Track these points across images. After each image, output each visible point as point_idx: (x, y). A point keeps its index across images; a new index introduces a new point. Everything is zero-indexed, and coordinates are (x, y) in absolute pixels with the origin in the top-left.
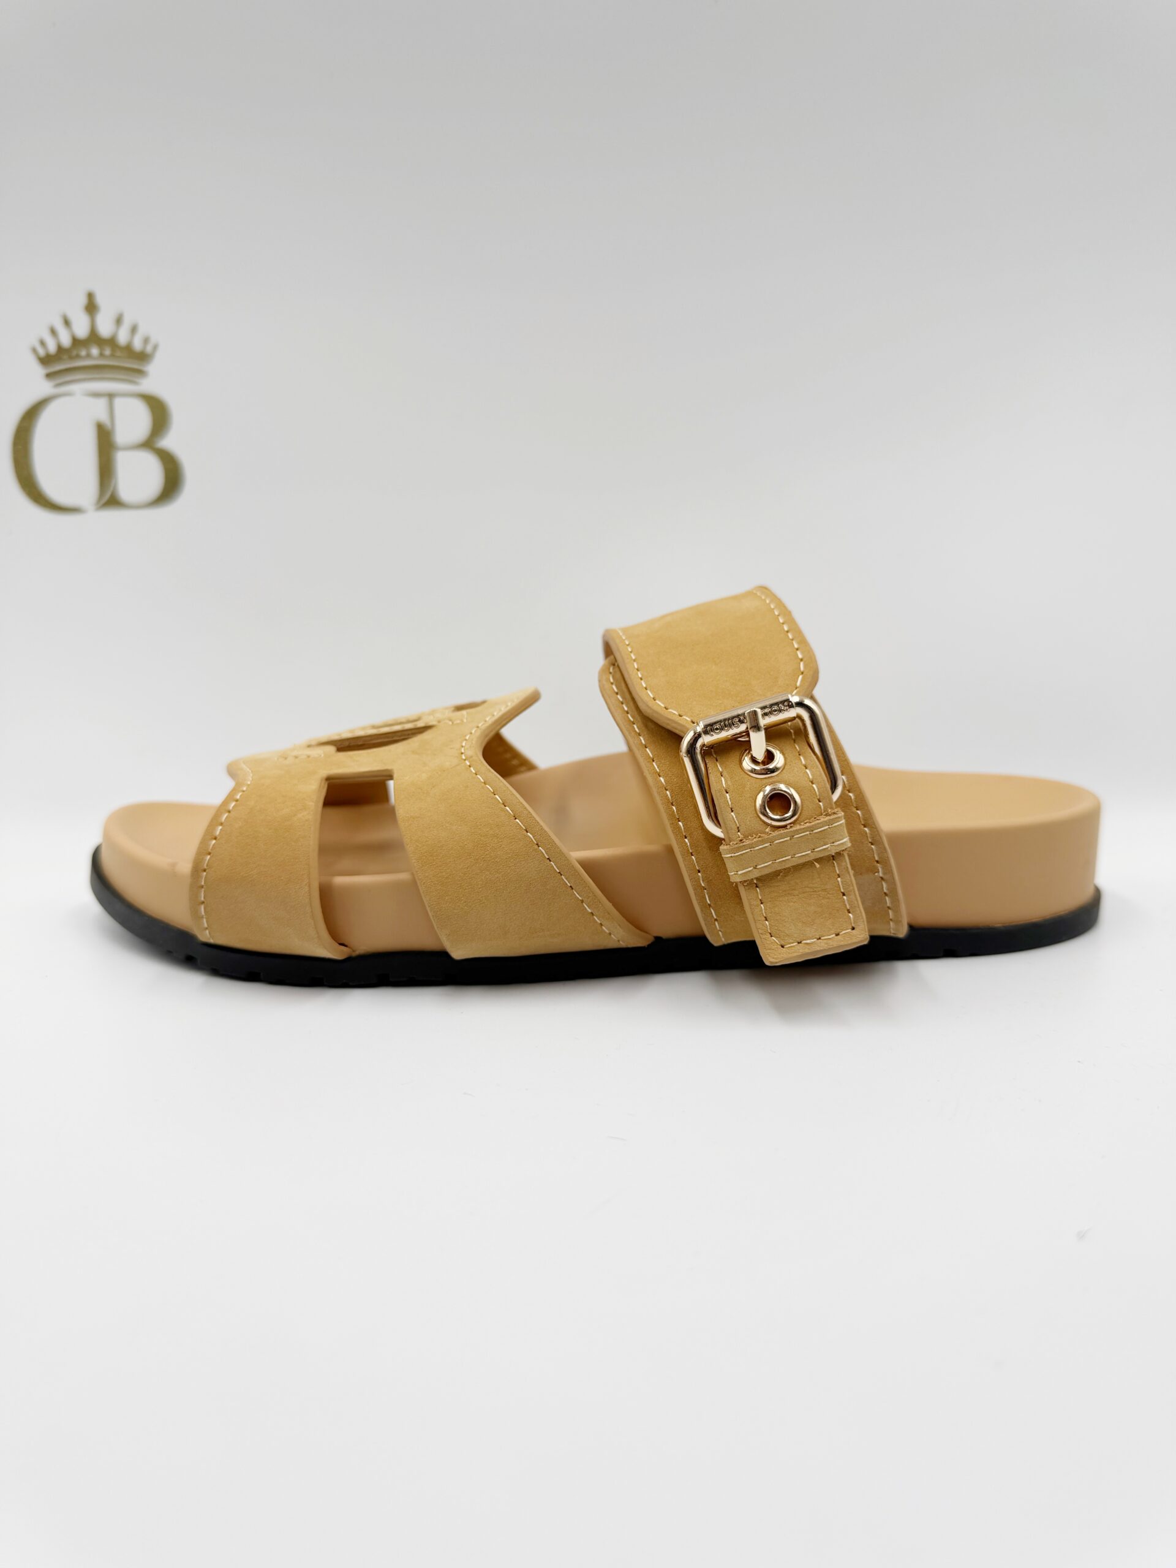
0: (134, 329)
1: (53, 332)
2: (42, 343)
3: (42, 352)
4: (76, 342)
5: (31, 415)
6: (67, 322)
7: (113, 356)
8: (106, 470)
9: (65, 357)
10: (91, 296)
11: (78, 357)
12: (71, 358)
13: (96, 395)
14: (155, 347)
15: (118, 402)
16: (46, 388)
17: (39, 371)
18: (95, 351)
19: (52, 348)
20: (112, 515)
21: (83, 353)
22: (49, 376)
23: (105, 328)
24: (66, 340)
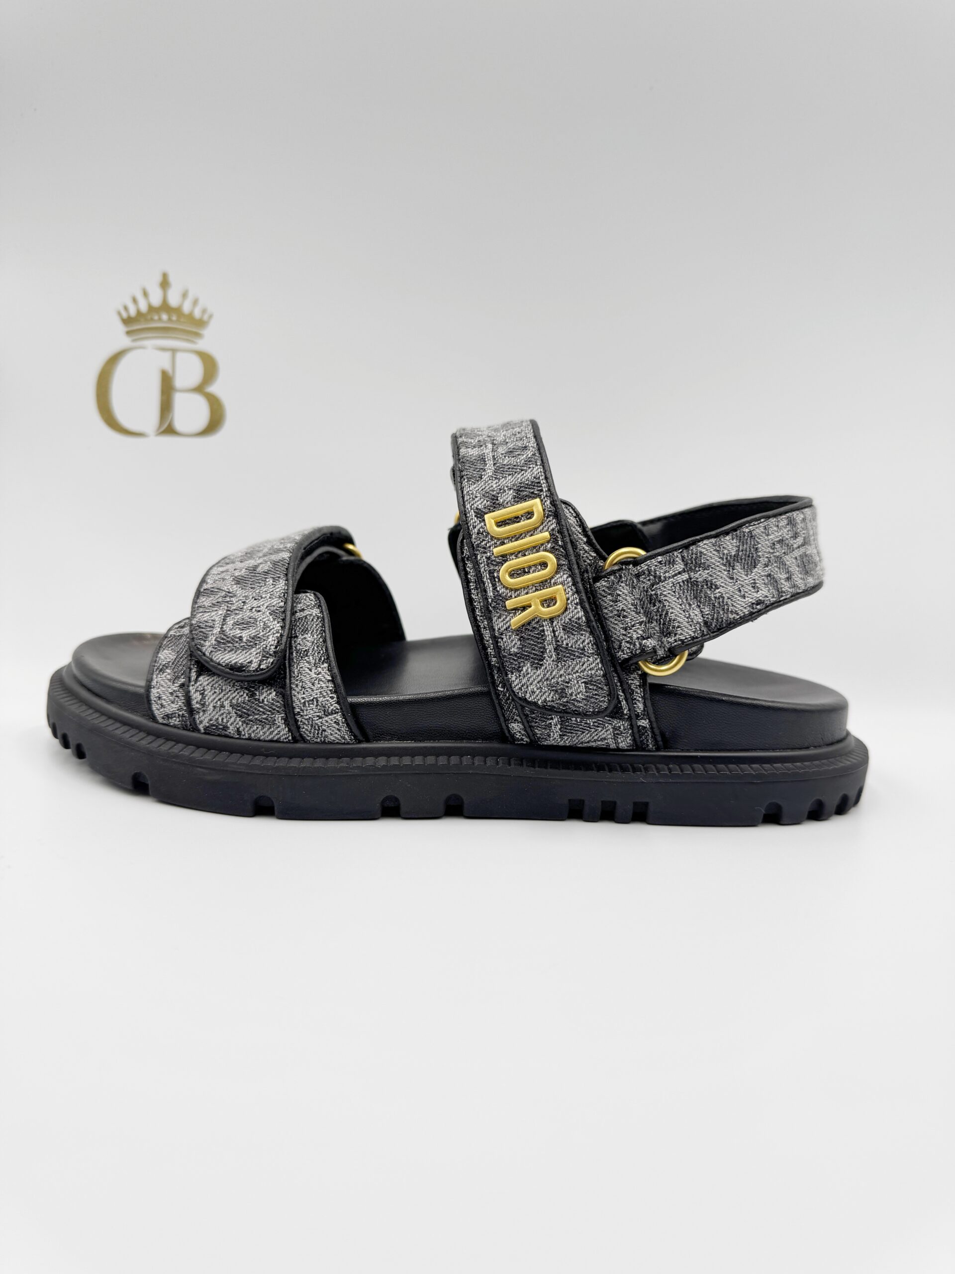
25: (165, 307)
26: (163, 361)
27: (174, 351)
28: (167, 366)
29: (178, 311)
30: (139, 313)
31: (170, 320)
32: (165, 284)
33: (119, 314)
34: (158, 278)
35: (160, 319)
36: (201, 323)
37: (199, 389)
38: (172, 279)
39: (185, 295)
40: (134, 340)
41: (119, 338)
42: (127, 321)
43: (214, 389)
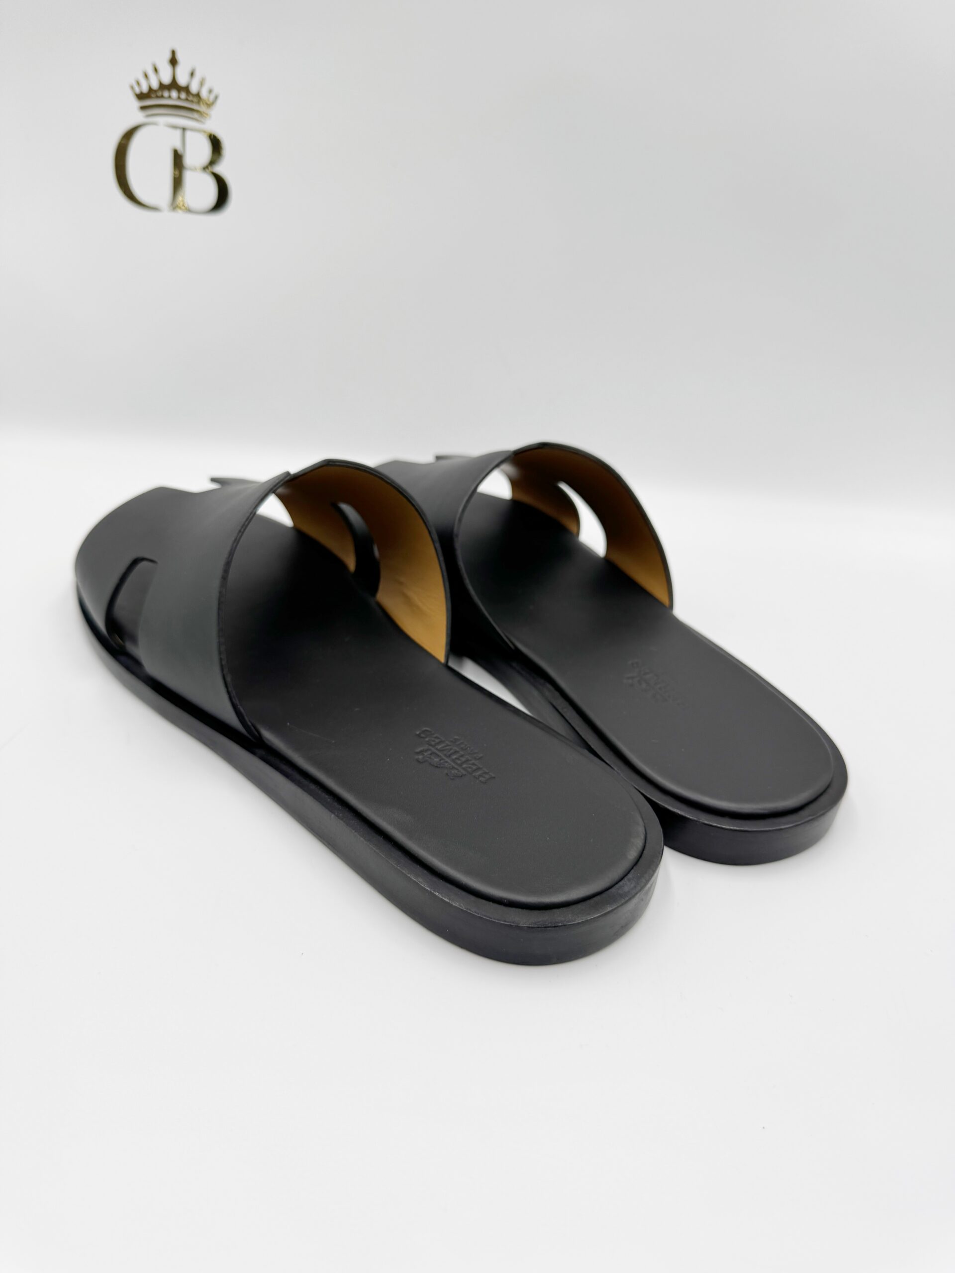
0: (202, 83)
1: (146, 76)
2: (138, 83)
3: (138, 91)
4: (162, 87)
5: (129, 135)
6: (156, 70)
7: (187, 100)
8: (178, 183)
9: (153, 95)
10: (173, 53)
11: (162, 97)
12: (157, 97)
13: (174, 127)
14: (216, 98)
15: (188, 134)
16: (139, 117)
17: (136, 104)
18: (174, 94)
19: (145, 89)
20: (180, 215)
21: (166, 94)
22: (143, 108)
23: (182, 80)
24: (155, 85)
25: (174, 85)
26: (174, 140)
27: (184, 129)
28: (178, 146)
29: (186, 89)
30: (151, 90)
31: (179, 98)
32: (173, 62)
33: (132, 88)
34: (168, 56)
35: (170, 97)
36: (210, 105)
37: (205, 168)
38: (179, 57)
39: (192, 74)
40: (148, 116)
41: (133, 114)
42: (141, 96)
43: (219, 169)
